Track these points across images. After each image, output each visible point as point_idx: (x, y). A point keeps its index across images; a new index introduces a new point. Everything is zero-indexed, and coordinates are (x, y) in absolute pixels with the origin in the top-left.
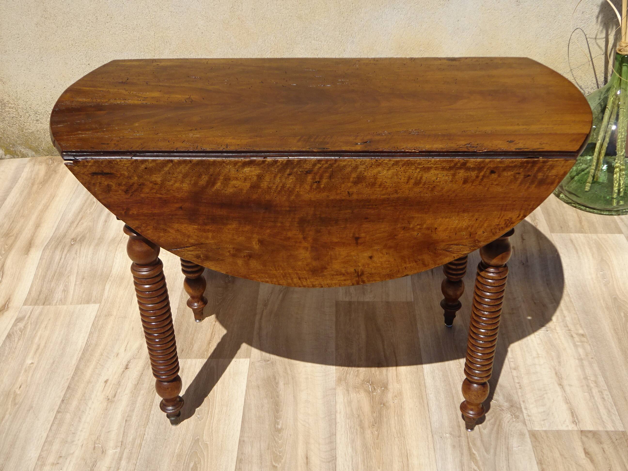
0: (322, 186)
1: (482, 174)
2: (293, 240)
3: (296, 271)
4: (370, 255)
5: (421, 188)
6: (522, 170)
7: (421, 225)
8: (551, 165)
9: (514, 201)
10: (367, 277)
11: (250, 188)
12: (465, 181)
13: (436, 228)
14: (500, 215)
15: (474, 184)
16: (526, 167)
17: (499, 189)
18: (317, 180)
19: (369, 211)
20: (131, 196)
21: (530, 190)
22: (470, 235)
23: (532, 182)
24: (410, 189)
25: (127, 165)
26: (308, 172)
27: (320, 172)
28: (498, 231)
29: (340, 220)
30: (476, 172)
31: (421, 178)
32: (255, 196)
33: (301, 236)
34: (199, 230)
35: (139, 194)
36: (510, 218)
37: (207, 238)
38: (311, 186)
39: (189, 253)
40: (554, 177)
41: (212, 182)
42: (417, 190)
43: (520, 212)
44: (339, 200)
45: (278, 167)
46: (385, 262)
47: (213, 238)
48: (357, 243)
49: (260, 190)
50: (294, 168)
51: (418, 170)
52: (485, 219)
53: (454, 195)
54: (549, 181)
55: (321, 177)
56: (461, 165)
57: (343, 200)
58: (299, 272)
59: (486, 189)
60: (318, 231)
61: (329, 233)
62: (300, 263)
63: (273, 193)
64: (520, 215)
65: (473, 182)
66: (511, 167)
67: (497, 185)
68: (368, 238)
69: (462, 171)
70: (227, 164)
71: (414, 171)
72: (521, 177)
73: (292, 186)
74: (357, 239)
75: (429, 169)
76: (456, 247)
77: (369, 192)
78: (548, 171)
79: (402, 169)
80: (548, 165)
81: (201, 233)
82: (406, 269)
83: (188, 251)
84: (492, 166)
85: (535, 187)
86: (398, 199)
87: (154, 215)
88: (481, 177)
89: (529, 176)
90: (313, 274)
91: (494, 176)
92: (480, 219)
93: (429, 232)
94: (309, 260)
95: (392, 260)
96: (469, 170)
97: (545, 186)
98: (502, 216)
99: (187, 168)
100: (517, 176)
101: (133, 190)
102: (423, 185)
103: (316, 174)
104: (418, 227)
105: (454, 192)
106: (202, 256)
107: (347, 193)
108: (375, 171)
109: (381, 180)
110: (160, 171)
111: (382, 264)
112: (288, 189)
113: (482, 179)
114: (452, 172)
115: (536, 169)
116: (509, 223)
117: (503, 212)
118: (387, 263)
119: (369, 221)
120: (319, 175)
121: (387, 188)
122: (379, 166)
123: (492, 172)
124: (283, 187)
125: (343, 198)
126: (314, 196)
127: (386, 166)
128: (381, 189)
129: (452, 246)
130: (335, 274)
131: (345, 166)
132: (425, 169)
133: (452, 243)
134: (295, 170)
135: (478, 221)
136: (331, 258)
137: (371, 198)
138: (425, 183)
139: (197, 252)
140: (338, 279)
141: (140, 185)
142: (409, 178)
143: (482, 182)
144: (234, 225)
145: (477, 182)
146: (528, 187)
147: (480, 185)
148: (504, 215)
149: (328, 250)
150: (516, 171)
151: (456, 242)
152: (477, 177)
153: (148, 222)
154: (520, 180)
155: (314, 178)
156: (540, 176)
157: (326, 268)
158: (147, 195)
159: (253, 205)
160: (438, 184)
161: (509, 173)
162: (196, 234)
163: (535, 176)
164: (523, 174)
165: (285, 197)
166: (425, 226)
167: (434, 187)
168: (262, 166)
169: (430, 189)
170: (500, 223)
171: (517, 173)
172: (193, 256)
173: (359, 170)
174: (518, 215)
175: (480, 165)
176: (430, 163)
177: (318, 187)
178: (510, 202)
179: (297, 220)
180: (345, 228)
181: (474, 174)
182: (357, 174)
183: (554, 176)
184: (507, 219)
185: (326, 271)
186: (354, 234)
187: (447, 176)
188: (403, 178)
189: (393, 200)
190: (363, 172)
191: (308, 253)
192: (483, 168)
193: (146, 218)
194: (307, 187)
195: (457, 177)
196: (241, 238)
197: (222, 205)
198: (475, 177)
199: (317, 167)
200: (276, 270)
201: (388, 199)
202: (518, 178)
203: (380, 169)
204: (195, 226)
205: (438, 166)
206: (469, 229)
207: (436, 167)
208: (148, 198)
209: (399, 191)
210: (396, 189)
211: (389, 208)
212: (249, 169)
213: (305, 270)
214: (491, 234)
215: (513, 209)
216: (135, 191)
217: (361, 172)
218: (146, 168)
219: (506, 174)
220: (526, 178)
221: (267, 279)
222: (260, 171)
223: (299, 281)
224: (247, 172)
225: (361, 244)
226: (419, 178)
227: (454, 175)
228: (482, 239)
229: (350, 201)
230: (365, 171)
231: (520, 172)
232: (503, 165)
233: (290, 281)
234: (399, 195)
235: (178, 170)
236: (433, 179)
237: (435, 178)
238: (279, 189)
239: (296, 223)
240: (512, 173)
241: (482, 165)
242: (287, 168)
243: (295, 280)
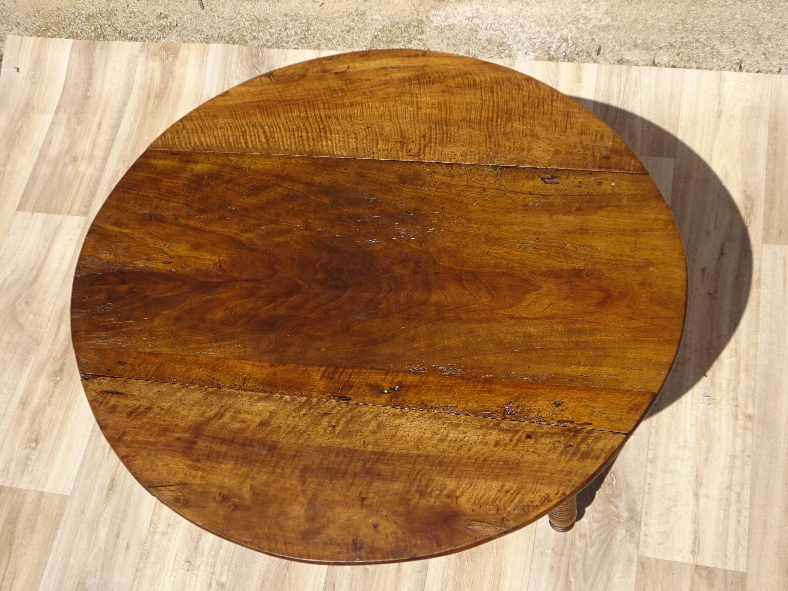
0: (337, 432)
1: (517, 437)
2: (290, 492)
3: (283, 533)
4: (375, 523)
5: (446, 446)
6: (562, 438)
7: (441, 491)
8: (596, 437)
9: (553, 474)
10: (366, 552)
11: (259, 424)
12: (497, 444)
13: (458, 497)
14: (535, 490)
15: (506, 448)
16: (567, 436)
17: (536, 458)
18: (333, 424)
19: (383, 467)
20: (133, 419)
21: (571, 463)
22: (498, 511)
23: (574, 454)
24: (434, 446)
25: (141, 387)
26: (326, 414)
27: (338, 415)
28: (531, 510)
29: (349, 473)
30: (510, 435)
31: (447, 434)
32: (260, 435)
33: (300, 488)
34: (190, 467)
35: (141, 418)
36: (546, 494)
37: (196, 477)
38: (325, 430)
39: (170, 493)
40: (600, 451)
41: (220, 415)
42: (441, 447)
43: (559, 488)
44: (352, 450)
45: (295, 405)
46: (391, 533)
47: (202, 478)
48: (362, 505)
49: (269, 428)
50: (311, 408)
51: (445, 426)
52: (517, 492)
53: (482, 458)
54: (593, 454)
55: (338, 422)
56: (494, 425)
57: (357, 451)
58: (286, 534)
59: (521, 455)
60: (320, 484)
61: (333, 489)
62: (290, 523)
63: (282, 433)
64: (558, 492)
65: (505, 445)
66: (551, 433)
67: (533, 452)
68: (376, 500)
69: (495, 432)
70: (243, 396)
71: (440, 426)
72: (561, 447)
73: (304, 428)
74: (363, 499)
75: (458, 425)
76: (478, 523)
77: (387, 444)
78: (593, 443)
79: (428, 422)
80: (592, 437)
81: (190, 471)
82: (415, 546)
83: (169, 491)
84: (528, 430)
85: (578, 460)
86: (419, 456)
87: (147, 443)
88: (515, 441)
89: (570, 446)
90: (303, 539)
91: (530, 441)
92: (512, 492)
93: (449, 500)
94: (302, 520)
95: (400, 532)
96: (502, 432)
97: (589, 461)
98: (537, 490)
99: (201, 395)
100: (557, 444)
101: (137, 414)
102: (449, 443)
103: (333, 418)
104: (437, 492)
105: (483, 455)
106: (182, 498)
107: (362, 442)
108: (398, 422)
109: (402, 432)
110: (172, 395)
111: (387, 535)
112: (299, 431)
113: (516, 444)
114: (483, 431)
115: (579, 440)
116: (545, 500)
117: (538, 486)
118: (394, 535)
119: (382, 479)
120: (336, 418)
121: (408, 442)
122: (403, 416)
123: (528, 437)
124: (295, 427)
125: (357, 448)
126: (325, 441)
127: (411, 417)
128: (401, 442)
129: (474, 522)
130: (329, 542)
131: (366, 412)
132: (453, 425)
133: (475, 518)
134: (312, 411)
135: (509, 495)
136: (328, 521)
137: (389, 451)
138: (451, 441)
139: (179, 494)
140: (331, 550)
141: (146, 409)
142: (434, 433)
143: (517, 447)
144: (228, 465)
145: (511, 447)
146: (569, 460)
147: (513, 450)
148: (539, 490)
149: (327, 509)
150: (556, 438)
151: (480, 518)
152: (511, 440)
153: (138, 451)
154: (560, 449)
155: (330, 422)
156: (584, 447)
157: (319, 533)
158: (149, 420)
159: (256, 444)
160: (466, 443)
161: (548, 440)
162: (184, 471)
163: (578, 448)
164: (564, 442)
165: (294, 439)
166: (445, 492)
167: (461, 446)
168: (279, 402)
169: (456, 448)
170: (535, 500)
171: (557, 441)
172: (172, 498)
173: (380, 419)
174: (556, 492)
175: (515, 427)
176: (459, 419)
177: (333, 432)
178: (547, 475)
179: (300, 467)
180: (352, 484)
181: (507, 437)
182: (377, 422)
183: (601, 449)
184: (544, 495)
185: (318, 537)
186: (361, 493)
187: (476, 435)
188: (427, 432)
189: (413, 456)
190: (384, 421)
191: (303, 511)
192: (519, 431)
193: (138, 446)
194: (321, 431)
195: (488, 438)
196: (232, 482)
197: (223, 441)
198: (508, 441)
199: (335, 410)
200: (261, 528)
201: (407, 454)
202: (558, 447)
203: (403, 419)
204: (186, 462)
205: (468, 423)
206: (498, 502)
207: (466, 425)
208: (149, 423)
209: (420, 447)
210: (419, 444)
211: (406, 466)
212: (264, 404)
213: (295, 533)
214: (523, 512)
215: (551, 483)
216: (139, 415)
217: (382, 421)
218: (159, 391)
219: (544, 441)
220: (568, 449)
221: (247, 540)
222: (274, 408)
223: (284, 547)
224: (261, 407)
225: (367, 506)
226: (445, 434)
227: (485, 435)
228: (511, 517)
229: (365, 453)
230: (386, 420)
231: (561, 440)
232: (541, 431)
233: (273, 545)
234: (419, 452)
235: (190, 397)
236: (460, 437)
237: (463, 436)
238: (289, 429)
239: (298, 471)
240: (551, 440)
241: (518, 428)
242: (304, 408)
243: (279, 545)
